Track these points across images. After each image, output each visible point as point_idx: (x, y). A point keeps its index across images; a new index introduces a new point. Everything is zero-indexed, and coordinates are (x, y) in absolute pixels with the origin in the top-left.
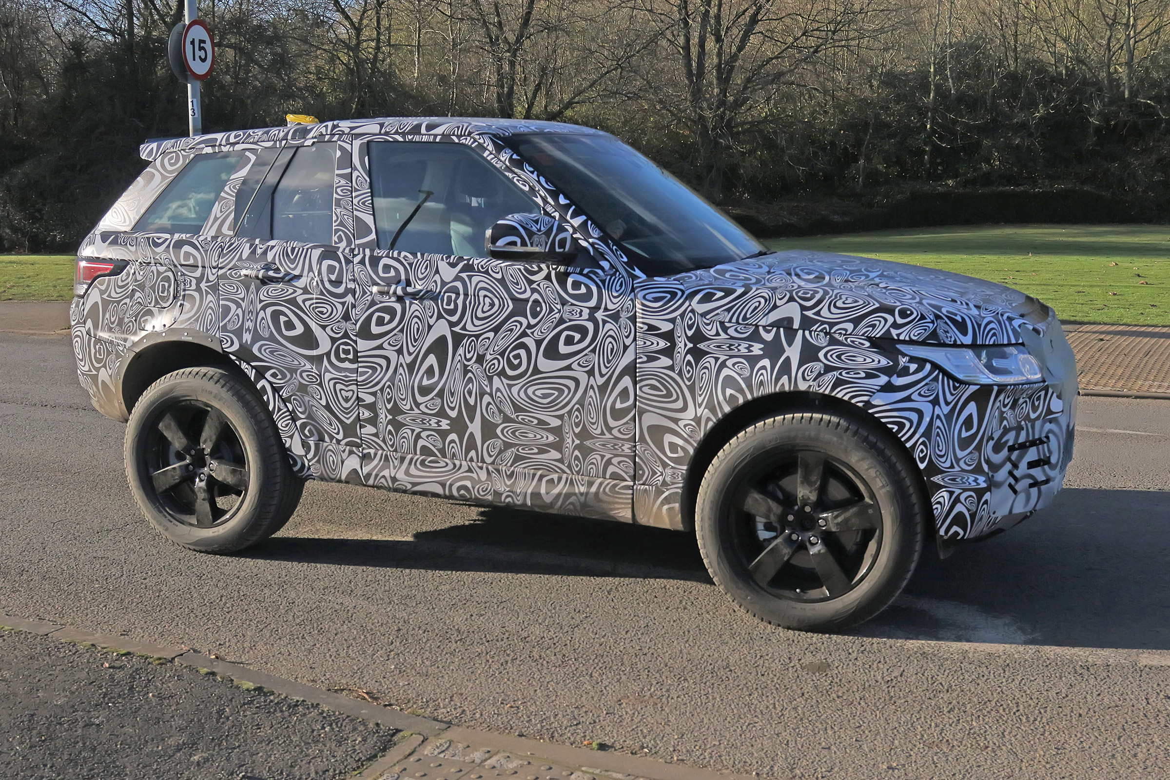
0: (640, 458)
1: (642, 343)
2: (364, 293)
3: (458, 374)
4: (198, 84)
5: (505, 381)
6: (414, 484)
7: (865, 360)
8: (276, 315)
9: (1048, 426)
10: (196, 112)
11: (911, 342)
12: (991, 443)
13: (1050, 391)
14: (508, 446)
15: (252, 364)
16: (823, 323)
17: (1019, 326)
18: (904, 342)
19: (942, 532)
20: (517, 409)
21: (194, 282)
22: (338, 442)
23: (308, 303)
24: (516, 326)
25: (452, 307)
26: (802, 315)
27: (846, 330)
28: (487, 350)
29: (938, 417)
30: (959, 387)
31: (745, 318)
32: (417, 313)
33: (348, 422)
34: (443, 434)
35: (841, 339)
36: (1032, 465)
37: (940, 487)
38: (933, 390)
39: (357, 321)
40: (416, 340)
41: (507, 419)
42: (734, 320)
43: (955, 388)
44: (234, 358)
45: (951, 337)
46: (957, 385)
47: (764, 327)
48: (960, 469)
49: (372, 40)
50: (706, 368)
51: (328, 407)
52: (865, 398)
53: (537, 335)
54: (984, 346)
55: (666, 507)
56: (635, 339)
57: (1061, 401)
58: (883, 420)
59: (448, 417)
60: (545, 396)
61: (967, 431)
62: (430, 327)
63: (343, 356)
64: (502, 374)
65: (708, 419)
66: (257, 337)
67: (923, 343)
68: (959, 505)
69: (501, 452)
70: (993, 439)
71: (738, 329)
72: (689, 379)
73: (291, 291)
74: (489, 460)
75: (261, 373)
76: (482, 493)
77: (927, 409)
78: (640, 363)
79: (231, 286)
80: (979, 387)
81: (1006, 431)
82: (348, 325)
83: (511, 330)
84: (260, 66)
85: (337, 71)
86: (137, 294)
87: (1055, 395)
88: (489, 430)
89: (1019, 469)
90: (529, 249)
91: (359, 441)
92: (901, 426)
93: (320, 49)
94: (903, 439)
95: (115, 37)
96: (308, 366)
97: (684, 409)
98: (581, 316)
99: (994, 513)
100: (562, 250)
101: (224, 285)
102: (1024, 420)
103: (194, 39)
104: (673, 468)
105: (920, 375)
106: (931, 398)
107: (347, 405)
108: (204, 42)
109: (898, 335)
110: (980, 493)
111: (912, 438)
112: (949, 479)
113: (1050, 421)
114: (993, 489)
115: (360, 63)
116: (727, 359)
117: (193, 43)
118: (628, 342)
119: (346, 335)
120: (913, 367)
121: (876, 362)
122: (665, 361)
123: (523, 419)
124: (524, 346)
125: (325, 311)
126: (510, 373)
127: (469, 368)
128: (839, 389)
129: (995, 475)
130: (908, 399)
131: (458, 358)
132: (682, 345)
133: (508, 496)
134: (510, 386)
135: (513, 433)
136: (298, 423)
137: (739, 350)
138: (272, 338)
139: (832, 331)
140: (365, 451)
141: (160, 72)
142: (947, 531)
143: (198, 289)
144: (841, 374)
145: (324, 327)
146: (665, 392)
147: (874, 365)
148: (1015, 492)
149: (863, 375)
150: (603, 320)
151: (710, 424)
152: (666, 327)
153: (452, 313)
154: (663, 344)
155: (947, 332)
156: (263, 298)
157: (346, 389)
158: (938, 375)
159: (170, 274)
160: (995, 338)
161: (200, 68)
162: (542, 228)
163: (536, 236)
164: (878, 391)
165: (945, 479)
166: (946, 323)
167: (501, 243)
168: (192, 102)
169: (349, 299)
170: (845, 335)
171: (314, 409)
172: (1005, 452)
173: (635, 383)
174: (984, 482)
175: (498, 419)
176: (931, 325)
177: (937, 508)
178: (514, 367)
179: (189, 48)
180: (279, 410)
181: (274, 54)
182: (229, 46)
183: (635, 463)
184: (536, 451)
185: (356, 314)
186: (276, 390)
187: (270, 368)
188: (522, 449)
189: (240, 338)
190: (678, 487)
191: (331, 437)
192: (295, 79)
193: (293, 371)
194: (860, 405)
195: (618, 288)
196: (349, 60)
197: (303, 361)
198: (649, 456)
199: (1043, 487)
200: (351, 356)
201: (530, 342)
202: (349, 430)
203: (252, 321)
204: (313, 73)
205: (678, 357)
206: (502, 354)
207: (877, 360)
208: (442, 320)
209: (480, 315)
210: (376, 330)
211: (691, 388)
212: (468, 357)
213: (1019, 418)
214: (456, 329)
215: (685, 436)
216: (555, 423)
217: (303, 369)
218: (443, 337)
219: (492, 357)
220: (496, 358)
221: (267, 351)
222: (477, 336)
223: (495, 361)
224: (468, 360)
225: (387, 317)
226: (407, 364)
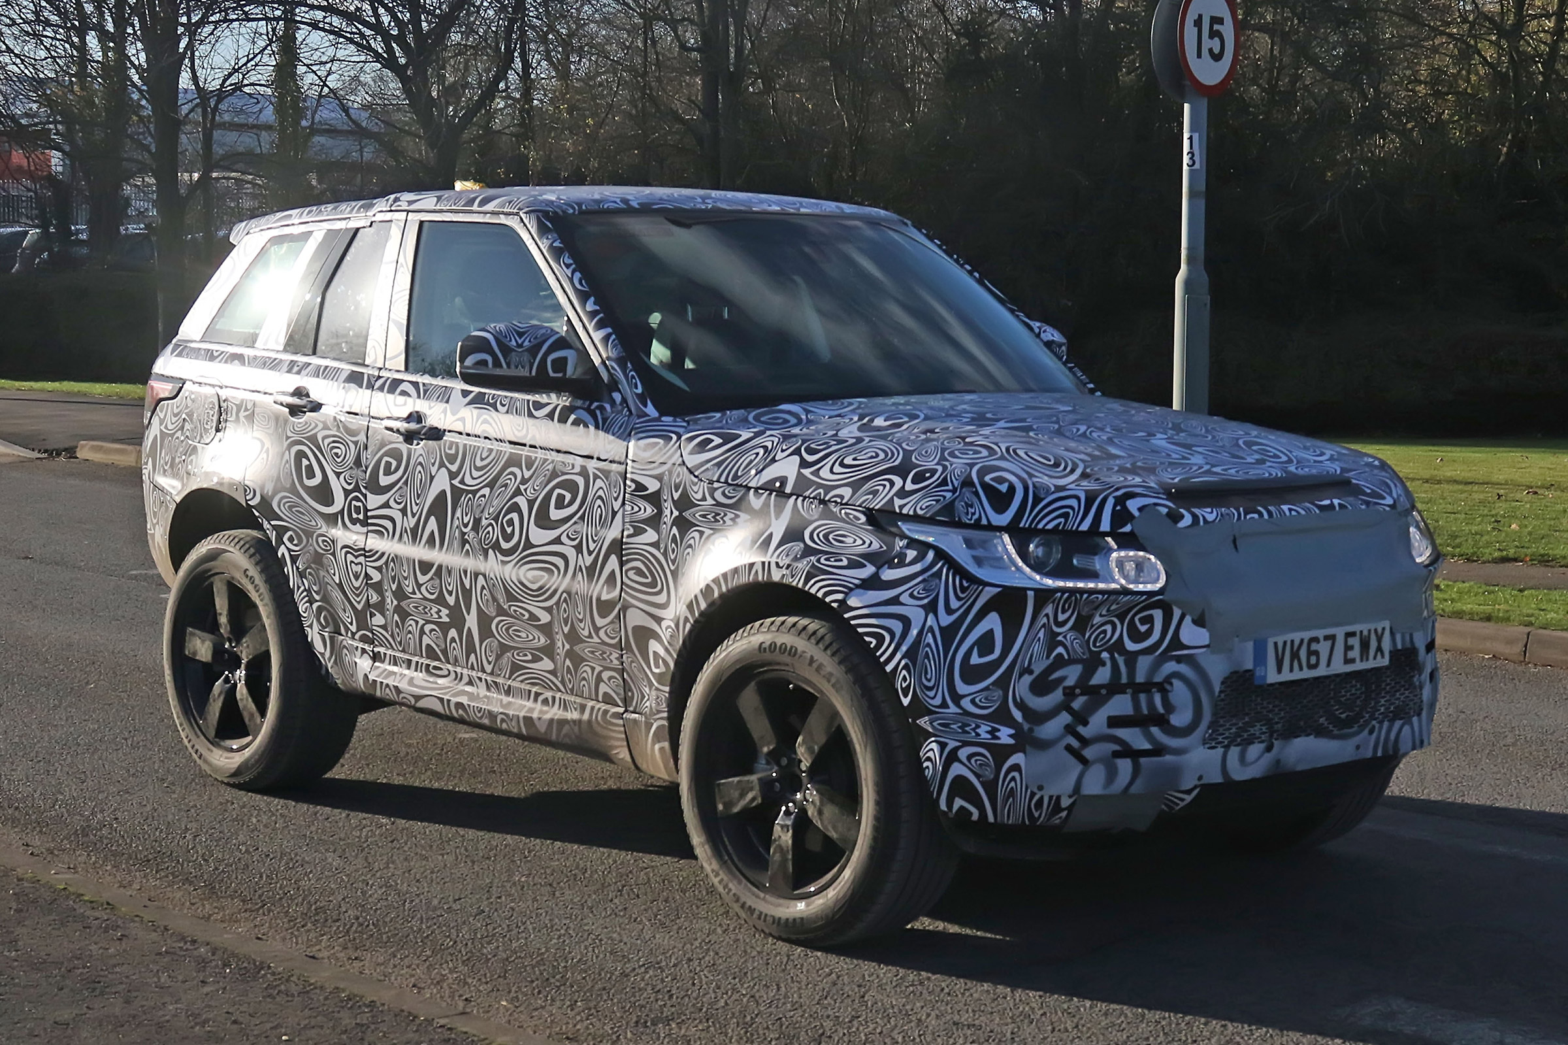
0: (628, 673)
1: (630, 508)
3: (456, 545)
4: (1204, 103)
5: (499, 557)
6: (418, 698)
7: (855, 541)
8: (299, 457)
9: (1170, 667)
10: (1197, 158)
11: (915, 518)
12: (1027, 679)
13: (1177, 613)
14: (504, 649)
15: (273, 523)
16: (820, 486)
17: (1140, 509)
18: (907, 518)
19: (943, 807)
20: (511, 597)
21: (235, 409)
22: (353, 634)
23: (327, 441)
24: (510, 479)
25: (453, 452)
26: (799, 473)
27: (842, 497)
28: (482, 512)
29: (931, 629)
30: (968, 587)
31: (736, 477)
32: (421, 459)
33: (360, 607)
34: (444, 629)
35: (835, 510)
36: (1114, 722)
37: (928, 735)
38: (933, 590)
39: (367, 468)
40: (419, 496)
41: (501, 612)
42: (722, 480)
43: (963, 590)
44: (257, 514)
45: (973, 514)
46: (965, 584)
47: (756, 489)
48: (961, 711)
49: (1548, 16)
50: (690, 546)
51: (340, 585)
52: (840, 596)
53: (530, 494)
54: (1032, 533)
55: (657, 747)
56: (623, 504)
57: (1204, 630)
58: (860, 630)
59: (447, 606)
60: (535, 579)
61: (980, 656)
62: (432, 478)
63: (355, 516)
64: (496, 546)
65: (686, 620)
66: (278, 487)
67: (930, 521)
68: (956, 765)
69: (498, 657)
70: (1031, 672)
71: (726, 492)
72: (673, 562)
73: (313, 425)
74: (488, 668)
75: (280, 534)
76: (479, 715)
77: (916, 615)
78: (628, 536)
79: (264, 417)
80: (1000, 589)
81: (1060, 662)
82: (358, 473)
83: (506, 485)
84: (1321, 68)
85: (1473, 78)
86: (187, 426)
87: (1188, 619)
88: (485, 625)
89: (1089, 726)
90: (504, 371)
91: (370, 635)
92: (880, 639)
93: (1442, 33)
94: (882, 660)
95: (1045, 12)
96: (324, 529)
97: (666, 605)
98: (573, 468)
99: (1040, 788)
100: (560, 375)
101: (258, 415)
102: (1110, 650)
103: (1200, 16)
104: (657, 689)
105: (917, 567)
106: (926, 601)
107: (357, 584)
108: (1220, 21)
109: (901, 507)
110: (1001, 753)
111: (894, 661)
112: (939, 724)
113: (1179, 660)
114: (1028, 748)
115: (1521, 61)
116: (711, 534)
117: (1198, 23)
118: (617, 505)
120: (911, 554)
121: (866, 545)
122: (651, 535)
123: (515, 611)
124: (516, 508)
125: (340, 452)
126: (505, 545)
127: (466, 536)
128: (812, 581)
129: (1036, 729)
130: (895, 601)
131: (456, 523)
132: (669, 513)
133: (503, 720)
134: (503, 564)
135: (507, 630)
136: (315, 606)
137: (724, 522)
138: (293, 489)
139: (827, 499)
140: (376, 650)
141: (1125, 77)
142: (950, 804)
143: (238, 420)
144: (818, 561)
145: (338, 475)
146: (650, 580)
147: (862, 549)
148: (1084, 761)
149: (845, 562)
150: (594, 474)
151: (688, 626)
152: (653, 486)
153: (453, 459)
154: (650, 510)
155: (972, 506)
156: (290, 434)
157: (356, 561)
158: (941, 569)
159: (215, 399)
160: (1062, 520)
161: (1209, 73)
162: (526, 343)
163: (513, 353)
164: (857, 586)
165: (935, 724)
166: (976, 494)
167: (469, 361)
168: (1191, 138)
169: (363, 437)
170: (842, 504)
171: (329, 587)
172: (1057, 696)
173: (622, 564)
174: (1010, 736)
175: (491, 611)
176: (948, 495)
177: (928, 767)
178: (508, 538)
179: (1190, 32)
180: (299, 588)
181: (1349, 44)
182: (1262, 28)
183: (624, 680)
184: (529, 657)
185: (367, 459)
186: (294, 559)
187: (287, 529)
188: (518, 655)
189: (263, 487)
190: (662, 720)
191: (347, 629)
192: (1387, 95)
193: (309, 534)
194: (835, 605)
195: (616, 430)
196: (1500, 56)
197: (321, 522)
198: (635, 670)
199: (1143, 760)
200: (361, 517)
201: (522, 501)
202: (362, 619)
204: (1426, 83)
205: (664, 529)
206: (496, 519)
207: (868, 542)
208: (443, 470)
209: (479, 464)
210: (384, 481)
211: (675, 574)
212: (465, 522)
213: (1095, 646)
214: (456, 482)
215: (666, 643)
216: (545, 618)
217: (319, 532)
218: (444, 492)
219: (487, 522)
220: (491, 524)
221: (287, 505)
222: (474, 493)
223: (490, 528)
224: (465, 525)
225: (394, 463)
226: (410, 529)
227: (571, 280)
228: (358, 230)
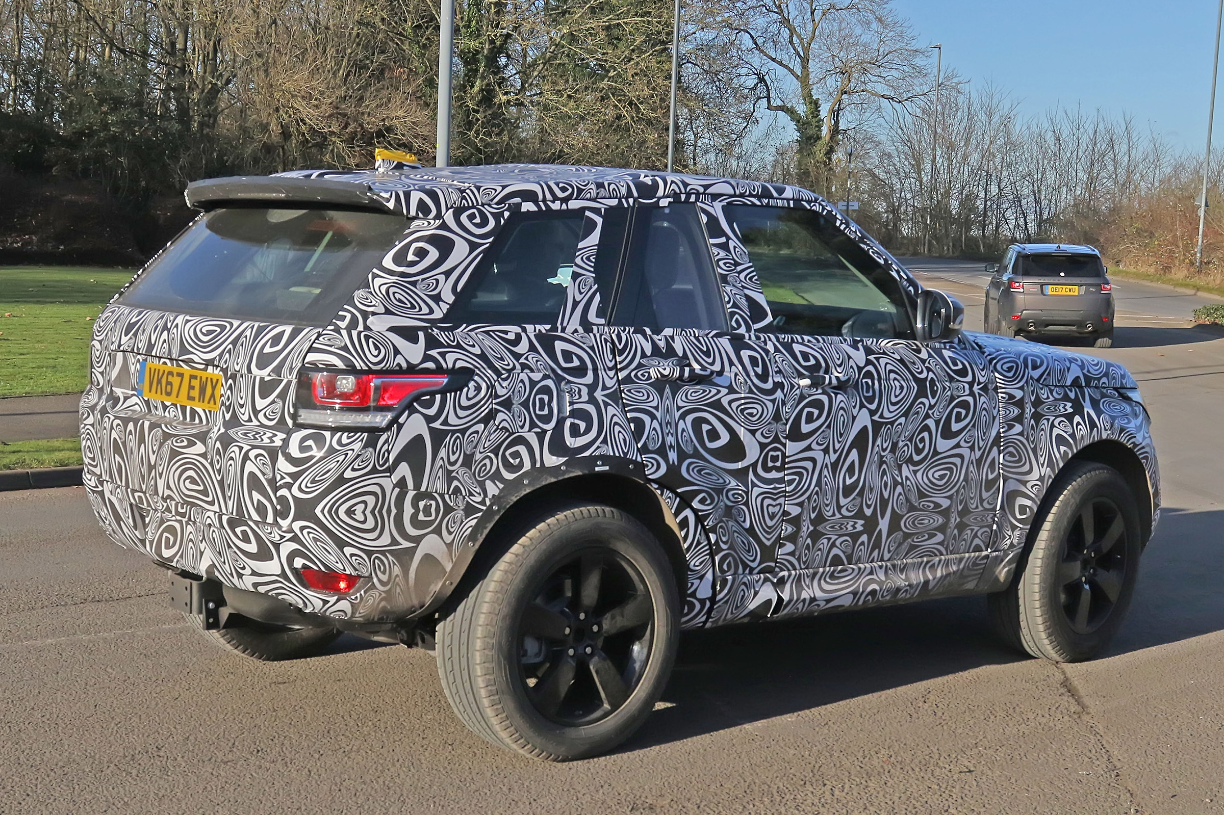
0: (997, 526)
1: (1004, 412)
2: (792, 386)
3: (874, 467)
5: (912, 468)
6: (830, 601)
8: (698, 422)
14: (906, 537)
15: (679, 491)
16: (1094, 379)
20: (922, 495)
21: (585, 391)
22: (752, 570)
23: (734, 405)
24: (921, 407)
25: (871, 394)
26: (1083, 373)
28: (900, 436)
32: (842, 405)
33: (768, 543)
34: (856, 537)
35: (1105, 392)
39: (787, 420)
40: (841, 435)
41: (912, 509)
42: (1054, 383)
44: (656, 486)
50: (1042, 430)
51: (748, 530)
53: (936, 415)
56: (1000, 410)
59: (863, 517)
60: (942, 477)
62: (854, 418)
63: (769, 464)
64: (910, 461)
65: (1050, 477)
66: (682, 456)
69: (899, 545)
71: (1058, 391)
72: (1033, 442)
73: (714, 391)
74: (889, 556)
75: (685, 501)
78: (1003, 432)
79: (639, 392)
82: (777, 426)
83: (918, 413)
88: (895, 523)
91: (774, 565)
96: (733, 483)
97: (1030, 471)
98: (965, 391)
101: (629, 391)
104: (1019, 530)
107: (770, 523)
116: (1055, 420)
118: (996, 412)
119: (776, 439)
121: (1126, 409)
122: (1018, 428)
123: (923, 505)
124: (926, 428)
125: (755, 412)
126: (916, 458)
127: (884, 459)
131: (875, 449)
132: (1029, 410)
133: (904, 591)
134: (915, 472)
135: (913, 522)
136: (718, 557)
137: (1060, 410)
138: (696, 455)
139: (1100, 385)
140: (779, 575)
143: (592, 400)
145: (753, 432)
146: (1018, 457)
150: (979, 394)
151: (1051, 480)
152: (1019, 395)
153: (871, 400)
154: (1017, 411)
156: (681, 404)
157: (774, 504)
159: (550, 383)
164: (1136, 432)
169: (779, 394)
170: (1105, 388)
171: (736, 534)
173: (999, 452)
175: (903, 511)
178: (919, 451)
180: (698, 544)
183: (992, 531)
184: (926, 537)
185: (786, 412)
186: (700, 520)
187: (697, 493)
188: (917, 538)
190: (1020, 548)
191: (746, 567)
193: (719, 491)
194: (1131, 446)
197: (728, 478)
198: (1003, 522)
200: (778, 464)
201: (931, 423)
202: (768, 553)
203: (672, 435)
205: (1027, 422)
206: (911, 440)
208: (864, 410)
209: (894, 400)
210: (803, 428)
211: (1034, 450)
212: (884, 447)
214: (876, 418)
215: (1033, 496)
216: (946, 503)
217: (729, 487)
218: (865, 427)
219: (904, 443)
220: (907, 445)
221: (695, 470)
222: (892, 423)
223: (906, 448)
224: (884, 450)
225: (816, 412)
226: (831, 463)
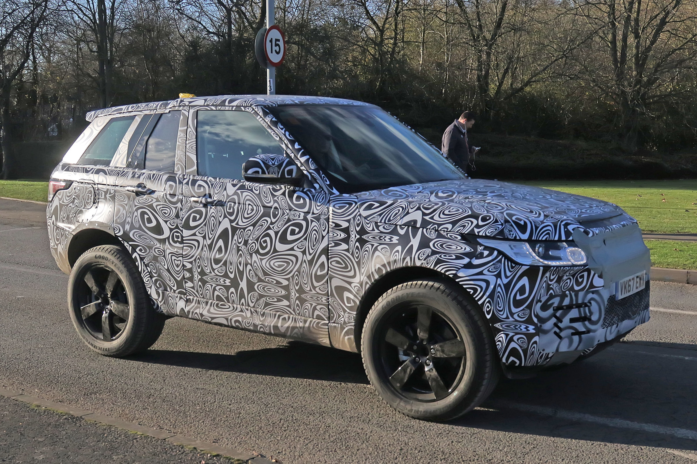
0: (331, 306)
1: (332, 234)
2: (187, 202)
3: (234, 251)
4: (274, 69)
5: (259, 257)
6: (213, 318)
7: (457, 248)
8: (143, 214)
9: (590, 296)
10: (272, 88)
11: (486, 237)
12: (539, 304)
13: (592, 273)
14: (261, 296)
15: (130, 243)
16: (434, 224)
17: (573, 230)
18: (482, 237)
19: (504, 360)
20: (265, 274)
21: (103, 193)
22: (174, 291)
23: (158, 207)
24: (265, 223)
25: (231, 211)
26: (423, 218)
27: (447, 229)
28: (249, 237)
29: (499, 285)
30: (514, 267)
31: (389, 220)
32: (213, 214)
33: (179, 279)
34: (227, 288)
35: (444, 234)
36: (572, 320)
37: (499, 331)
38: (498, 268)
39: (183, 218)
40: (212, 231)
41: (260, 280)
42: (383, 221)
43: (512, 267)
44: (121, 239)
45: (513, 234)
46: (514, 265)
47: (400, 226)
48: (514, 320)
49: (391, 39)
50: (366, 251)
51: (168, 270)
52: (454, 272)
53: (276, 229)
54: (537, 241)
55: (346, 338)
56: (328, 232)
57: (602, 280)
58: (465, 286)
59: (229, 278)
60: (280, 266)
61: (520, 295)
62: (220, 223)
63: (176, 239)
64: (257, 252)
65: (367, 283)
66: (132, 227)
67: (494, 238)
68: (513, 343)
69: (257, 300)
70: (541, 301)
71: (385, 227)
72: (357, 258)
73: (150, 200)
74: (252, 305)
75: (134, 248)
76: (248, 325)
77: (492, 280)
78: (331, 247)
79: (121, 197)
80: (529, 267)
81: (551, 297)
82: (178, 221)
83: (262, 225)
84: (315, 57)
85: (367, 60)
86: (76, 201)
87: (596, 275)
88: (251, 286)
89: (563, 323)
90: (267, 176)
91: (185, 291)
92: (475, 290)
93: (356, 44)
94: (476, 299)
95: (219, 38)
96: (158, 245)
97: (354, 276)
98: (299, 217)
99: (543, 350)
100: (290, 177)
101: (117, 196)
102: (569, 290)
103: (272, 39)
104: (349, 313)
105: (490, 258)
106: (496, 273)
107: (178, 269)
108: (279, 40)
109: (478, 232)
110: (530, 336)
111: (482, 299)
112: (505, 326)
113: (593, 292)
114: (540, 334)
115: (383, 54)
116: (378, 246)
117: (271, 41)
118: (324, 233)
119: (177, 227)
120: (486, 253)
121: (463, 249)
122: (344, 246)
123: (268, 280)
124: (268, 235)
125: (167, 212)
126: (262, 251)
127: (240, 248)
128: (439, 266)
129: (543, 325)
130: (481, 273)
131: (234, 242)
132: (354, 237)
133: (261, 327)
134: (261, 260)
135: (263, 288)
136: (154, 279)
137: (385, 240)
138: (140, 228)
139: (439, 229)
140: (188, 298)
141: (248, 60)
142: (507, 359)
143: (105, 198)
144: (440, 256)
145: (166, 222)
146: (344, 266)
147: (462, 251)
148: (560, 337)
149: (454, 257)
150: (311, 220)
151: (368, 286)
152: (345, 225)
153: (231, 214)
154: (343, 235)
155: (511, 231)
156: (136, 204)
157: (177, 259)
158: (501, 259)
159: (92, 189)
160: (548, 236)
161: (275, 58)
162: (276, 163)
163: (271, 168)
164: (462, 267)
165: (503, 326)
166: (512, 225)
167: (250, 172)
168: (270, 81)
169: (179, 205)
170: (447, 231)
171: (161, 271)
172: (551, 311)
173: (328, 259)
174: (533, 329)
175: (255, 280)
176: (500, 227)
177: (499, 344)
178: (264, 248)
179: (268, 44)
180: (144, 271)
181: (324, 48)
182: (294, 43)
183: (329, 309)
184: (276, 300)
185: (182, 214)
186: (142, 259)
187: (138, 246)
188: (269, 299)
189: (124, 228)
190: (351, 326)
191: (171, 289)
192: (338, 66)
193: (150, 248)
194: (451, 276)
195: (321, 200)
196: (375, 52)
197: (156, 242)
198: (336, 305)
199: (583, 336)
200: (180, 240)
201: (271, 232)
202: (180, 284)
203: (130, 217)
204: (351, 62)
205: (351, 244)
206: (257, 240)
207: (464, 248)
208: (226, 219)
209: (246, 216)
210: (192, 224)
211: (358, 263)
212: (239, 242)
213: (564, 289)
214: (234, 224)
215: (355, 293)
216: (285, 283)
217: (156, 247)
218: (227, 229)
219: (252, 241)
220: (254, 242)
221: (137, 235)
222: (244, 229)
223: (254, 244)
224: (240, 243)
225: (198, 216)
226: (208, 245)
227: (285, 135)
228: (162, 114)
